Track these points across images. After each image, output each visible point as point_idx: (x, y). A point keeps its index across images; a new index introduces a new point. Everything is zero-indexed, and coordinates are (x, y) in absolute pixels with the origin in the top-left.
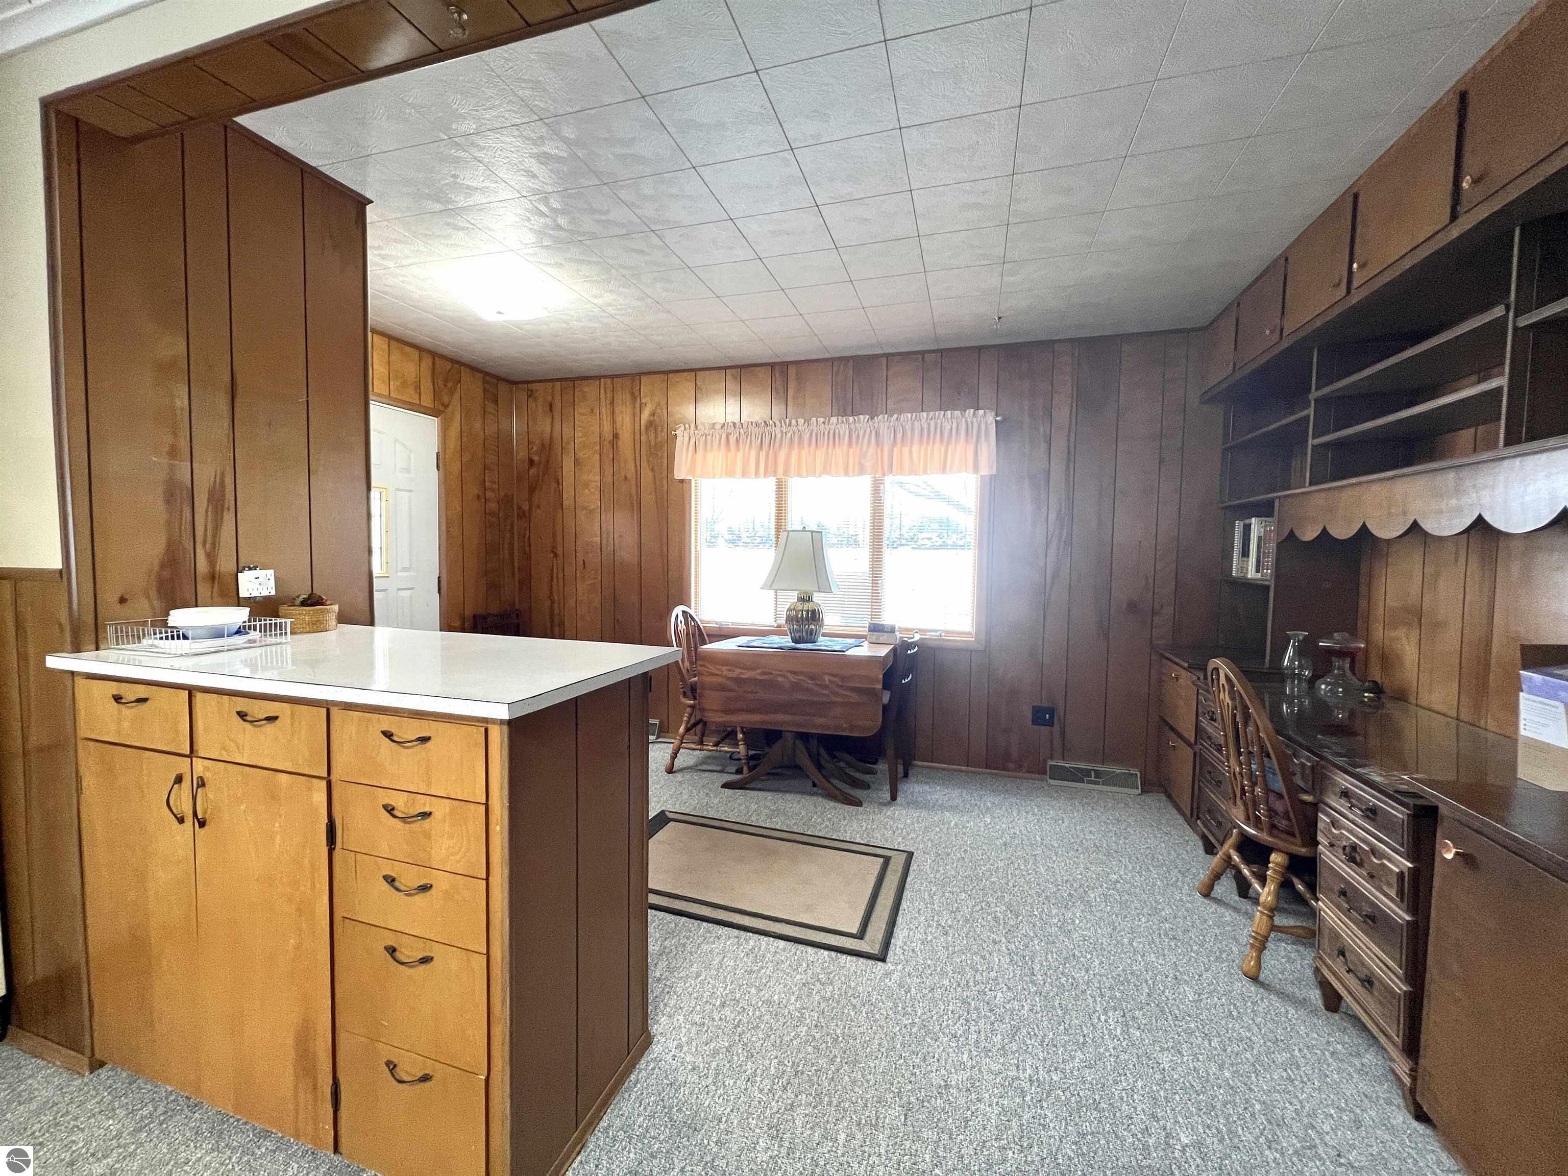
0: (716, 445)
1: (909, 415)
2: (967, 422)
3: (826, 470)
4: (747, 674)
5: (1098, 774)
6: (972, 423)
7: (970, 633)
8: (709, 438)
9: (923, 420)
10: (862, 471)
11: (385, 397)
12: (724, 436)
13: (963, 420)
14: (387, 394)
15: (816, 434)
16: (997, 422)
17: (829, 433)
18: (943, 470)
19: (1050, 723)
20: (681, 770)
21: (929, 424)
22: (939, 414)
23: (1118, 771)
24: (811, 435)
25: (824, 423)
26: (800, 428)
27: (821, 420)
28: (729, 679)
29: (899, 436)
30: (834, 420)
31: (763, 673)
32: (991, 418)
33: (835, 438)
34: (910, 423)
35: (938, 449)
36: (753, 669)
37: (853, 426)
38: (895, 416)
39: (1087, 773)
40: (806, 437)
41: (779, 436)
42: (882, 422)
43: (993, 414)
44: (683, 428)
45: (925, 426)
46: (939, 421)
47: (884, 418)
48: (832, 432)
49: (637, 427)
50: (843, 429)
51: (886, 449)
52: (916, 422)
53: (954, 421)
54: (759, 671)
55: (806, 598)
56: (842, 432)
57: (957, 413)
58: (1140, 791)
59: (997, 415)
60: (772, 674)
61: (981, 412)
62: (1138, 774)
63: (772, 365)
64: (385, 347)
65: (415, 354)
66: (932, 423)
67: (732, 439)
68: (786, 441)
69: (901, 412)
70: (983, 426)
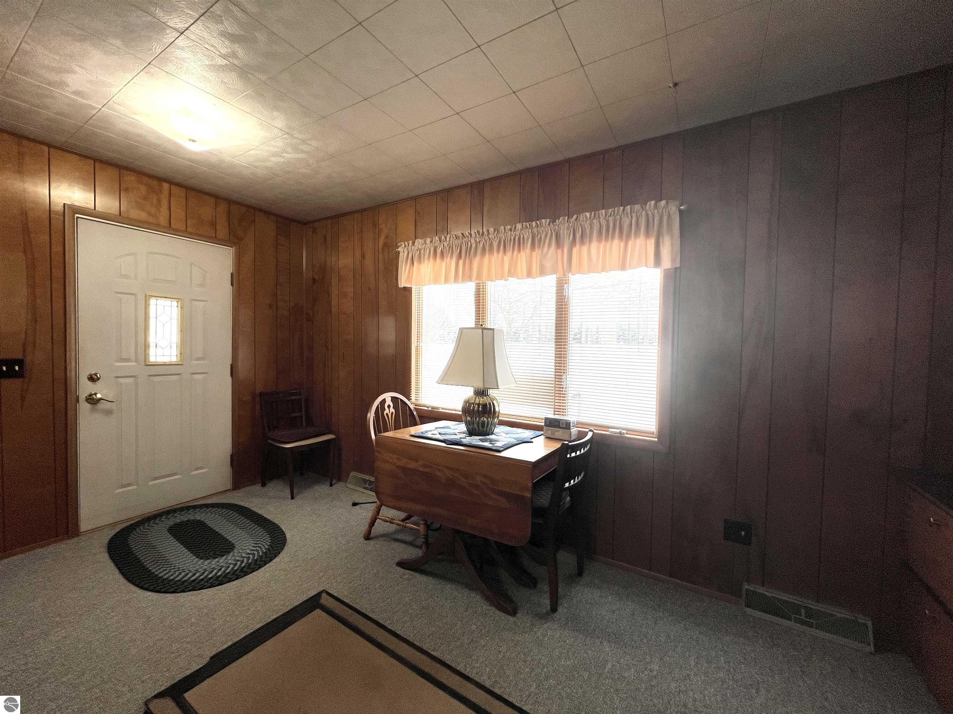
0: (427, 256)
1: (588, 214)
2: (647, 215)
3: (512, 273)
4: (412, 465)
5: (810, 613)
6: (653, 216)
7: (653, 433)
8: (422, 251)
9: (602, 218)
10: (542, 272)
11: (183, 231)
12: (432, 249)
13: (644, 213)
14: (184, 229)
15: (504, 241)
16: (681, 212)
17: (514, 239)
18: (623, 267)
19: (747, 541)
20: (377, 537)
21: (608, 221)
22: (618, 211)
23: (839, 615)
24: (500, 242)
25: (511, 230)
26: (490, 236)
27: (509, 227)
28: (398, 467)
29: (578, 236)
30: (519, 226)
31: (425, 466)
32: (673, 208)
33: (519, 244)
34: (588, 222)
35: (616, 245)
36: (417, 461)
37: (535, 230)
38: (575, 216)
39: (796, 609)
40: (495, 244)
41: (474, 245)
42: (563, 224)
43: (677, 203)
44: (403, 246)
45: (604, 223)
46: (618, 217)
47: (564, 219)
48: (517, 238)
49: (377, 249)
50: (527, 234)
51: (566, 250)
52: (595, 221)
53: (634, 215)
54: (421, 462)
55: (481, 393)
56: (525, 237)
57: (637, 207)
58: (872, 648)
59: (682, 205)
60: (431, 467)
61: (663, 203)
62: (870, 624)
63: (472, 185)
64: (183, 195)
65: (212, 200)
66: (611, 219)
67: (439, 251)
68: (479, 251)
69: (579, 212)
70: (665, 218)
